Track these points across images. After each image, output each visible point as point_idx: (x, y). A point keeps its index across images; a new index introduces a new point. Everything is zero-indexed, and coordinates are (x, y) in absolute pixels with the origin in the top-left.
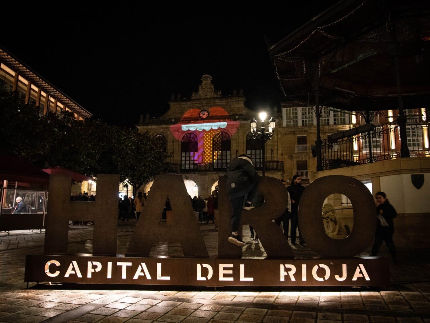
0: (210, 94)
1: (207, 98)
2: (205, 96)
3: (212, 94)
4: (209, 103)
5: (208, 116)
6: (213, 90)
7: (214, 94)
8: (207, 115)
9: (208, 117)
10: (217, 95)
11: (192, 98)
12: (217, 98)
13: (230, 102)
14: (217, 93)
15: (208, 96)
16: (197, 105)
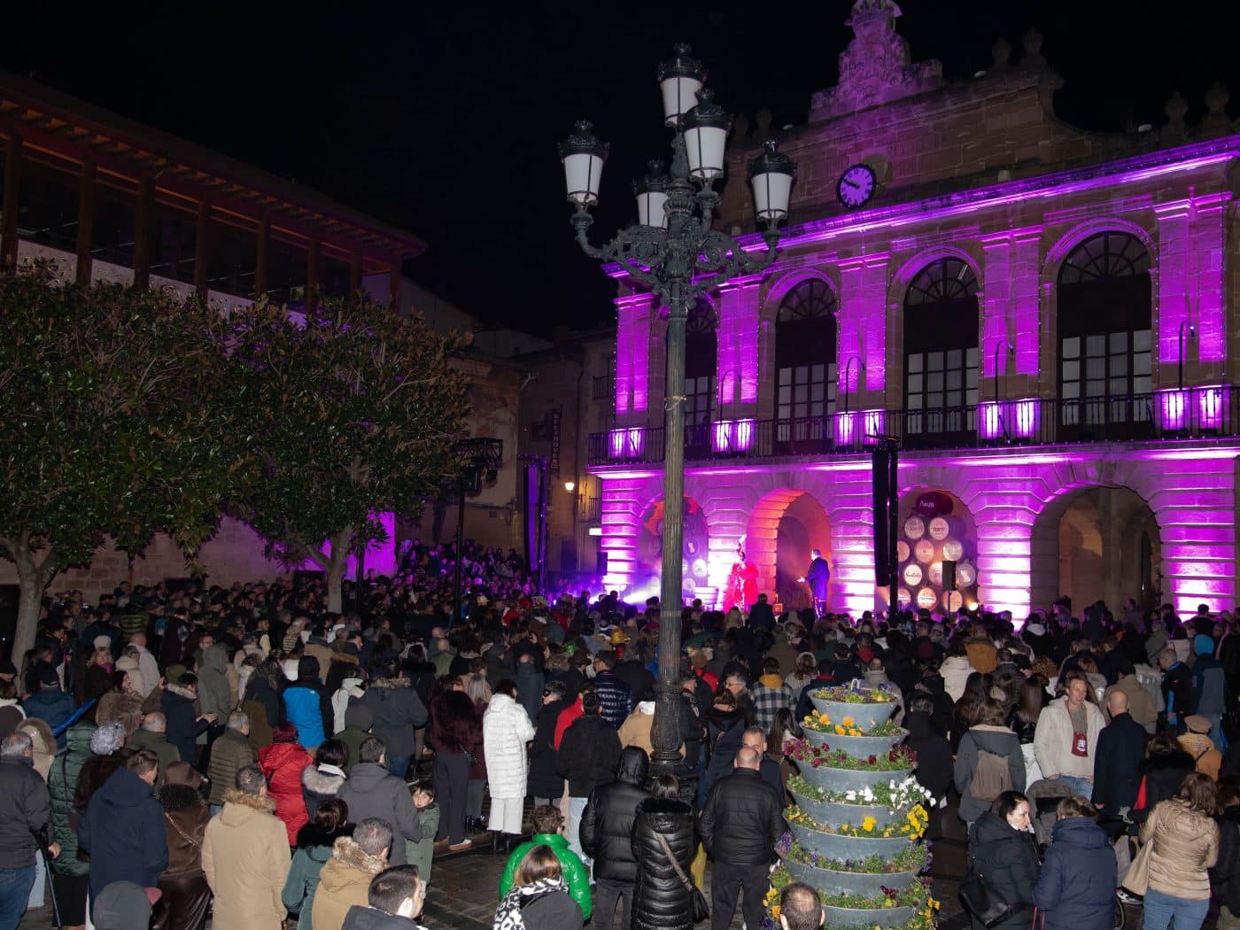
0: (888, 85)
1: (876, 107)
2: (868, 96)
3: (897, 83)
4: (884, 130)
5: (873, 191)
6: (902, 63)
7: (904, 79)
8: (870, 188)
9: (871, 194)
10: (919, 83)
11: (812, 119)
12: (917, 99)
13: (978, 105)
14: (915, 73)
15: (880, 100)
16: (831, 146)
